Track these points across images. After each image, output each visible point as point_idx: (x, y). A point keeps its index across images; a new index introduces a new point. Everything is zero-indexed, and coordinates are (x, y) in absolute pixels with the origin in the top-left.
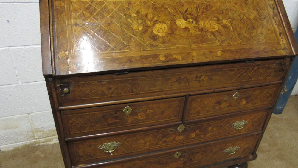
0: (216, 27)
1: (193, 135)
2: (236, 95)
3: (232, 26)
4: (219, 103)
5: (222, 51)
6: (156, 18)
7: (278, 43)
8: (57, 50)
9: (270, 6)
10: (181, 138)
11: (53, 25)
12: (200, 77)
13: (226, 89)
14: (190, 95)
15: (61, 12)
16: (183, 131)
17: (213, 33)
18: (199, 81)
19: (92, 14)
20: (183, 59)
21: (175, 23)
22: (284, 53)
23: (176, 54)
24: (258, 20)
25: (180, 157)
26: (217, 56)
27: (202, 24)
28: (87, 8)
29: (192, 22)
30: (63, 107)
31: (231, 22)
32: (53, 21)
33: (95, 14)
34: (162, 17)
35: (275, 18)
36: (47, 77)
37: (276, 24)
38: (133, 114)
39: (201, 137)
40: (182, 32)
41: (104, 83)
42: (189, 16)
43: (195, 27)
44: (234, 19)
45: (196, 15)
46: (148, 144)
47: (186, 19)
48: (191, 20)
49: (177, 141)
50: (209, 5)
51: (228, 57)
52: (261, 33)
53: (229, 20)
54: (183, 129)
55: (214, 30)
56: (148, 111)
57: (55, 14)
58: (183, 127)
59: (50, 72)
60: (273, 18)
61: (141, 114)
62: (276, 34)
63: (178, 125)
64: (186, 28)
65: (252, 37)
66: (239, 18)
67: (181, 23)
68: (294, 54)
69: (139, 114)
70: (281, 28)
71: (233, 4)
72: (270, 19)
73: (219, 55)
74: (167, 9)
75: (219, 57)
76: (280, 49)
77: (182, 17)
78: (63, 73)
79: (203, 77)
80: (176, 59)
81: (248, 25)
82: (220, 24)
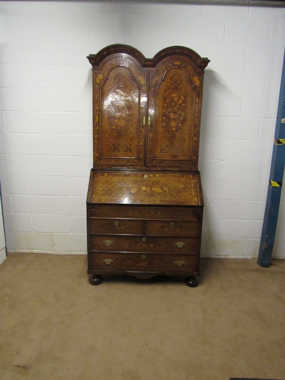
0: (160, 191)
1: (152, 245)
2: (172, 225)
3: (168, 191)
4: (163, 227)
5: (160, 201)
6: (133, 186)
7: (192, 199)
8: (92, 195)
9: (193, 183)
10: (144, 246)
11: (93, 186)
12: (150, 212)
13: (165, 220)
14: (146, 220)
15: (96, 182)
16: (145, 241)
17: (158, 193)
18: (150, 214)
19: (107, 183)
20: (140, 202)
21: (141, 188)
22: (194, 204)
23: (138, 200)
24: (184, 189)
25: (146, 259)
26: (157, 203)
27: (153, 189)
28: (106, 181)
29: (149, 188)
30: (91, 217)
31: (168, 189)
32: (93, 185)
33: (108, 183)
34: (136, 186)
35: (194, 188)
36: (87, 203)
37: (194, 192)
38: (119, 225)
39: (156, 248)
40: (143, 192)
41: (108, 209)
42: (148, 186)
43: (150, 190)
44: (171, 188)
45: (152, 185)
46: (127, 245)
47: (146, 187)
48: (148, 187)
49: (143, 247)
50: (159, 181)
51: (162, 203)
52: (184, 195)
53: (168, 188)
54: (145, 240)
55: (158, 192)
56: (126, 225)
57: (94, 183)
58: (145, 239)
59: (88, 202)
60: (193, 188)
61: (123, 226)
62: (192, 196)
63: (142, 237)
64: (146, 191)
65: (178, 196)
66: (173, 187)
67: (144, 188)
68: (200, 205)
69: (122, 227)
70: (196, 193)
71: (172, 181)
72: (191, 189)
73: (158, 202)
74: (138, 182)
75: (158, 203)
76: (192, 202)
77: (145, 186)
78: (93, 202)
79: (151, 212)
80: (138, 202)
81: (177, 191)
82: (162, 189)
